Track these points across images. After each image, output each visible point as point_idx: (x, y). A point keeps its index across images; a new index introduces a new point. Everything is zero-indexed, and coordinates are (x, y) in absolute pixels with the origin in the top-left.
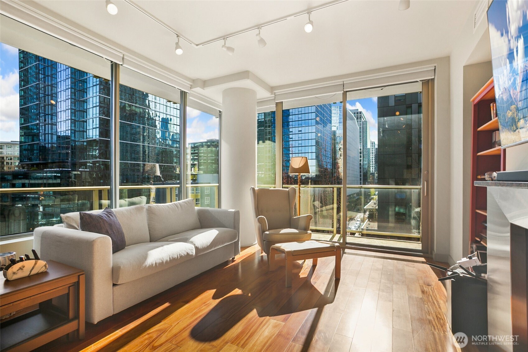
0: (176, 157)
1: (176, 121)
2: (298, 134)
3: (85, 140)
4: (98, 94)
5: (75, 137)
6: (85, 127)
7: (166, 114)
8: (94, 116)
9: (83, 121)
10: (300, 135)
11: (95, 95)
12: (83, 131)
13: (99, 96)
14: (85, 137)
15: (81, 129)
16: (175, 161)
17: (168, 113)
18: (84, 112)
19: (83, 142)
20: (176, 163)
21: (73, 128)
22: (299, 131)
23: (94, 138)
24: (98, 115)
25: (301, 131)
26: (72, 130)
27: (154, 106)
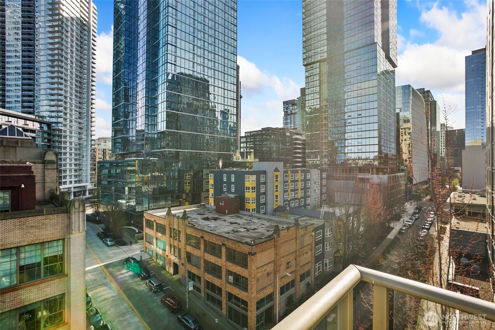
0: (233, 146)
1: (234, 111)
2: (358, 118)
3: (156, 132)
4: (165, 90)
5: (148, 130)
6: (156, 121)
7: (224, 105)
8: (163, 110)
9: (155, 116)
10: (360, 119)
11: (163, 91)
12: (154, 125)
13: (167, 92)
14: (156, 130)
15: (153, 123)
16: (232, 149)
17: (226, 104)
18: (155, 107)
19: (154, 134)
20: (233, 151)
21: (147, 122)
22: (358, 115)
23: (162, 130)
24: (165, 109)
25: (361, 115)
26: (146, 124)
27: (213, 98)
